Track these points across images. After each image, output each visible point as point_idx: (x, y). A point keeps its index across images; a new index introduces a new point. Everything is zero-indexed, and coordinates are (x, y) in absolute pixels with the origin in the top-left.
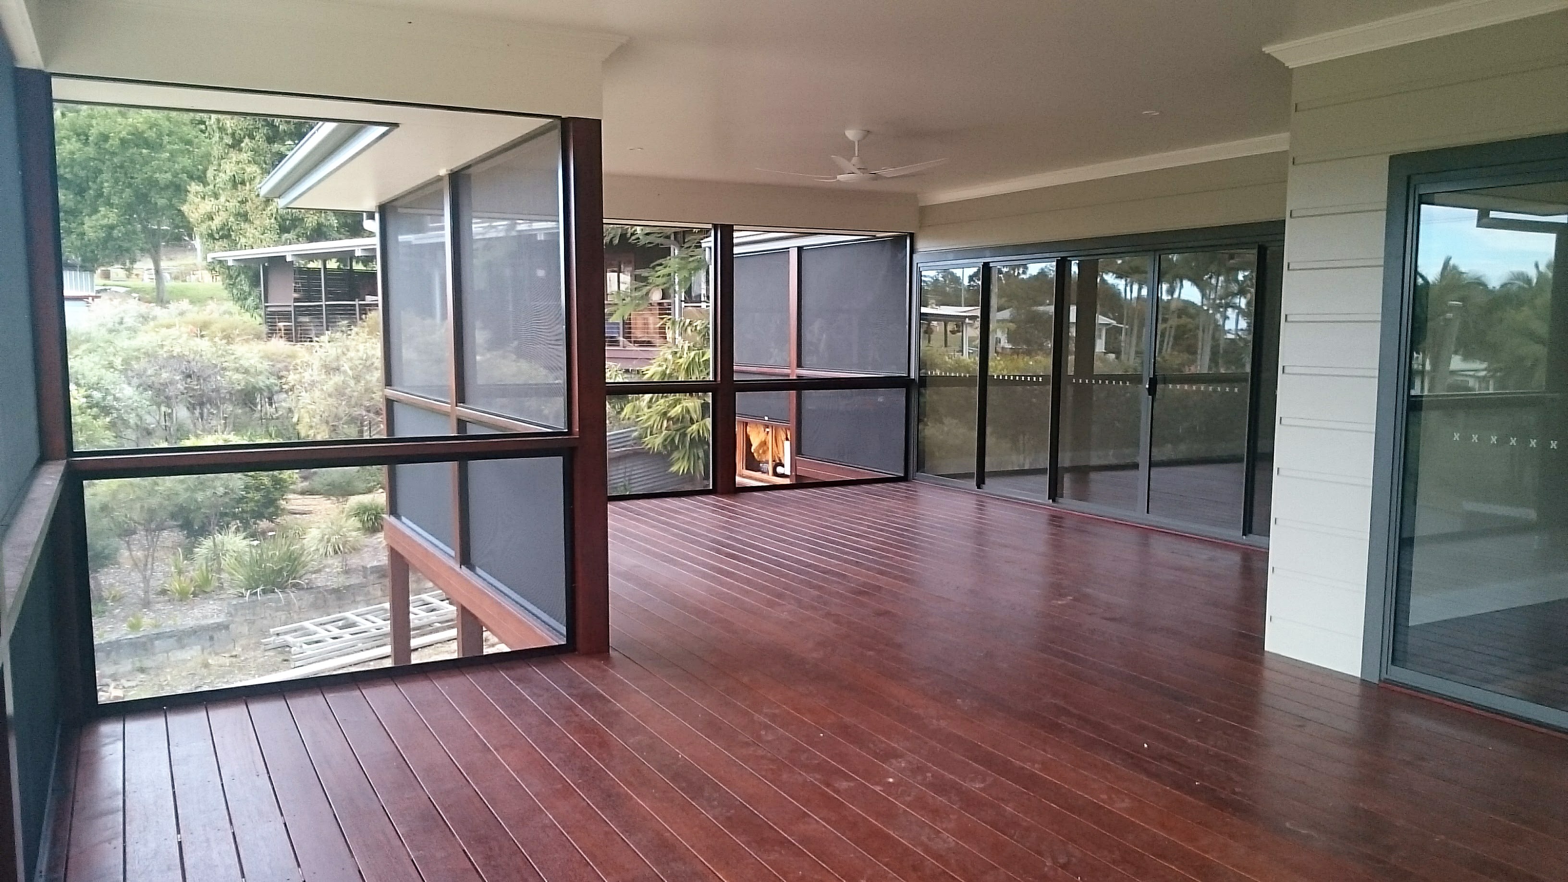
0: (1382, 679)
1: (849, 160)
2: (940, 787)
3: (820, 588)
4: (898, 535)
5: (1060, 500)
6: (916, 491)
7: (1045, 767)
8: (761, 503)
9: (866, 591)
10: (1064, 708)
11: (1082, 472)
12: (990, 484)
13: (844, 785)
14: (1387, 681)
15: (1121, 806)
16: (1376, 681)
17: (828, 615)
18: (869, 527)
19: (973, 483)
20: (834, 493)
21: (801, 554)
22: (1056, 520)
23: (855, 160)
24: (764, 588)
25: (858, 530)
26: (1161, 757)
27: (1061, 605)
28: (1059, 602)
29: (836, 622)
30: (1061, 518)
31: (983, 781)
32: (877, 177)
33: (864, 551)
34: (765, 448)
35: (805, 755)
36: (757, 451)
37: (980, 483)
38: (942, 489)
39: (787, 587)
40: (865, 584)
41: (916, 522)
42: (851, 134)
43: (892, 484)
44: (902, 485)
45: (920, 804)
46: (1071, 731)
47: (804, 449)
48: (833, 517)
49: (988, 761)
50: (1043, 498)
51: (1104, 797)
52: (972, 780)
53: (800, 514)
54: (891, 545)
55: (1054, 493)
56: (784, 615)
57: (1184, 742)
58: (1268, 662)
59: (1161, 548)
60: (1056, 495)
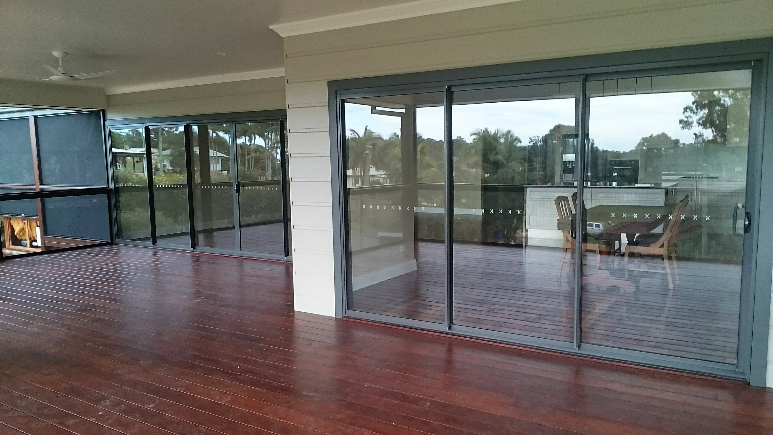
0: (344, 316)
1: (56, 68)
2: (130, 411)
3: (56, 310)
4: (107, 275)
5: (197, 248)
6: (118, 250)
7: (188, 388)
8: (21, 265)
9: (86, 309)
10: (199, 356)
11: (209, 232)
12: (160, 243)
13: (72, 422)
14: (345, 317)
15: (226, 401)
16: (342, 318)
17: (63, 325)
18: (89, 272)
19: (150, 243)
20: (68, 255)
21: (46, 292)
22: (196, 258)
23: (60, 68)
24: (22, 315)
25: (83, 275)
26: (246, 372)
27: (198, 302)
28: (197, 301)
29: (68, 329)
30: (198, 257)
31: (154, 403)
32: (74, 79)
33: (86, 286)
34: (24, 232)
35: (47, 410)
36: (18, 234)
37: (154, 242)
38: (133, 247)
39: (37, 312)
40: (86, 305)
41: (118, 267)
42: (56, 54)
43: (104, 247)
44: (110, 247)
45: (119, 423)
46: (202, 367)
47: (49, 231)
48: (67, 269)
49: (157, 391)
50: (189, 247)
51: (218, 398)
52: (148, 403)
53: (46, 269)
54: (102, 281)
55: (194, 244)
56: (35, 330)
57: (257, 361)
58: (296, 316)
59: (248, 267)
60: (195, 246)
